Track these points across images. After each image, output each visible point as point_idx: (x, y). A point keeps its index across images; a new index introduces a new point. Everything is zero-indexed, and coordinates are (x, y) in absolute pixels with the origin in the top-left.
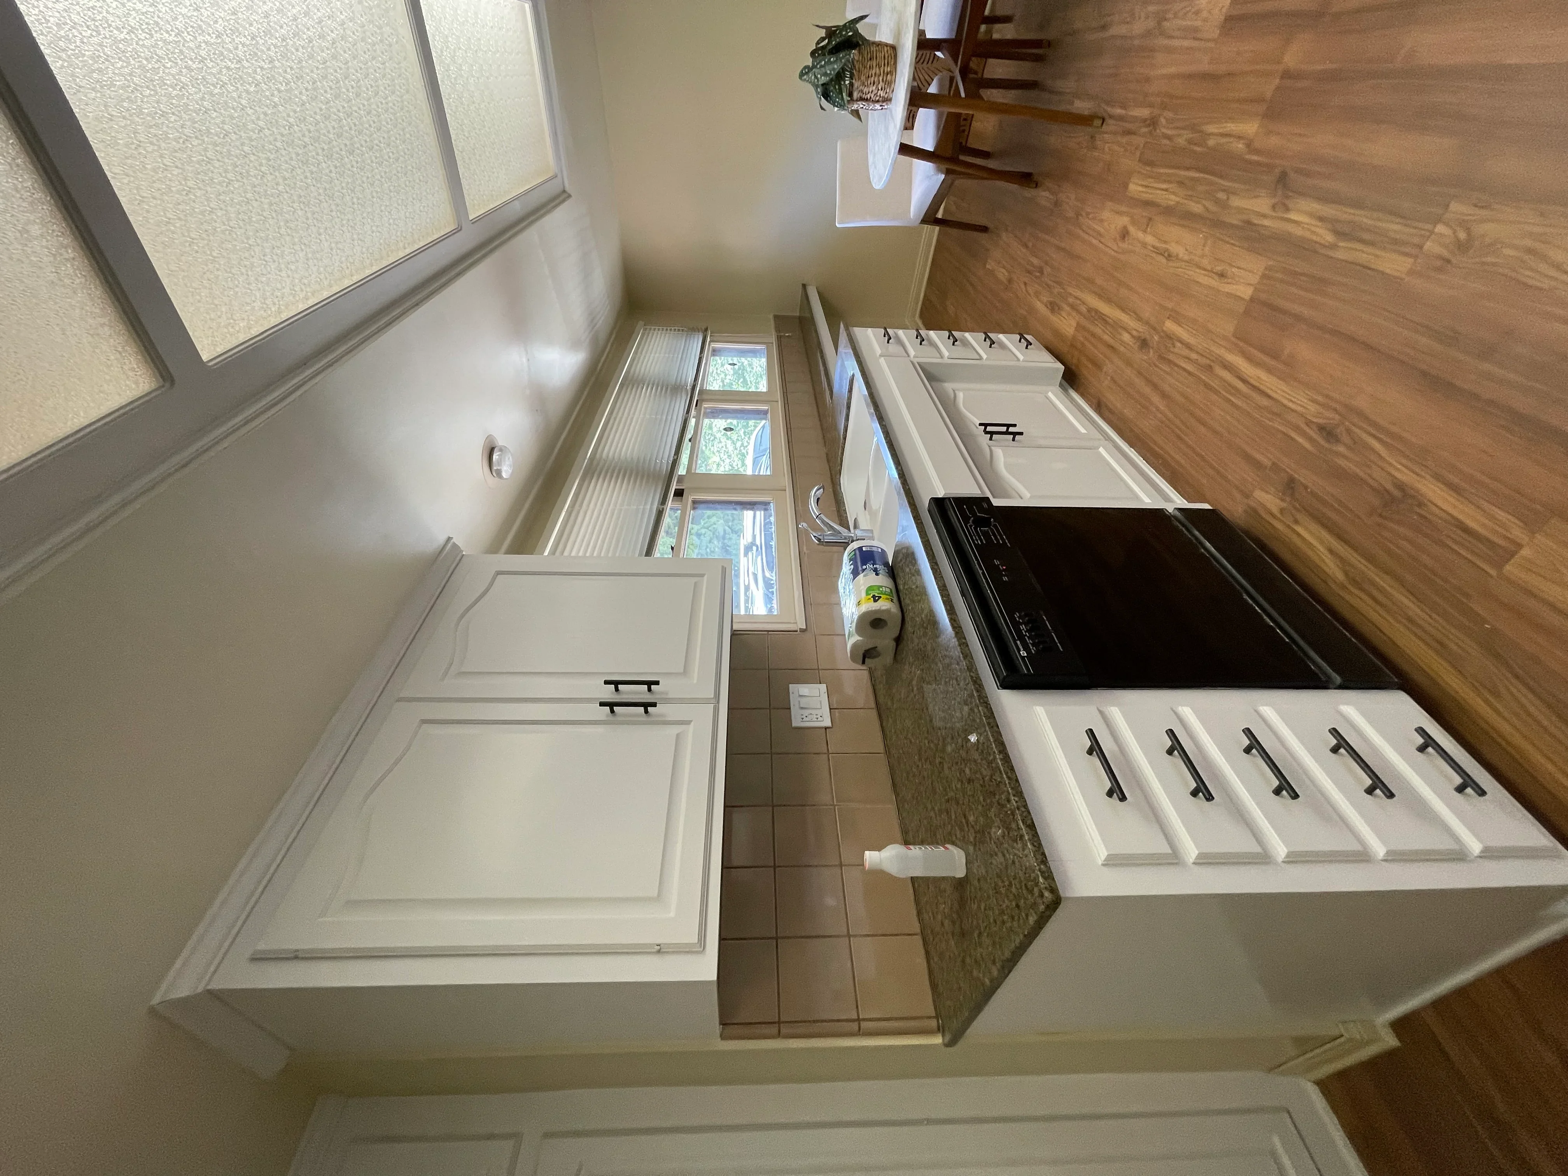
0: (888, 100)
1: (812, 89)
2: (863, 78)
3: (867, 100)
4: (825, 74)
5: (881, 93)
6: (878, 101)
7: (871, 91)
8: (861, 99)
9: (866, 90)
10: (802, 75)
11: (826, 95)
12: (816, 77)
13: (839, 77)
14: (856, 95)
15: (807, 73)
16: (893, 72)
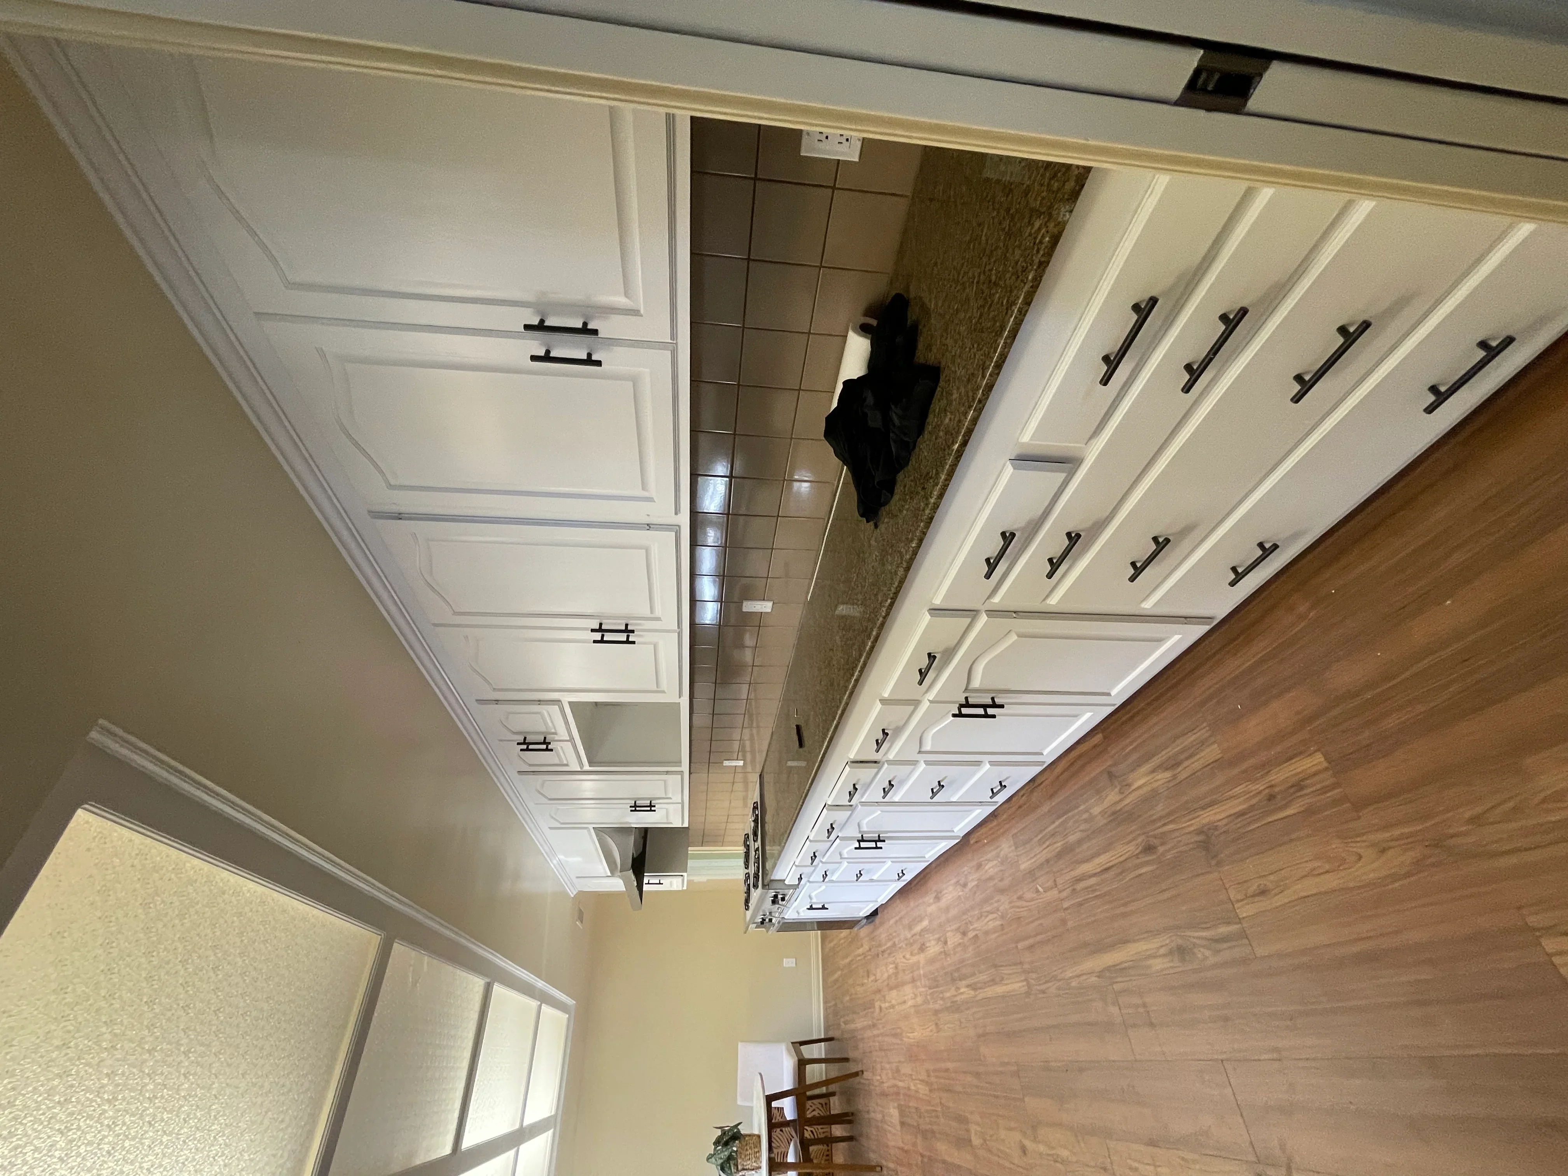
0: (760, 1168)
1: (714, 1166)
2: (743, 1157)
3: (746, 1170)
4: (721, 1158)
5: (755, 1164)
6: (753, 1170)
7: (748, 1164)
8: (744, 1169)
9: (745, 1164)
10: (708, 1159)
11: (723, 1169)
12: (716, 1160)
13: (730, 1158)
14: (740, 1167)
15: (711, 1158)
16: (759, 1151)
